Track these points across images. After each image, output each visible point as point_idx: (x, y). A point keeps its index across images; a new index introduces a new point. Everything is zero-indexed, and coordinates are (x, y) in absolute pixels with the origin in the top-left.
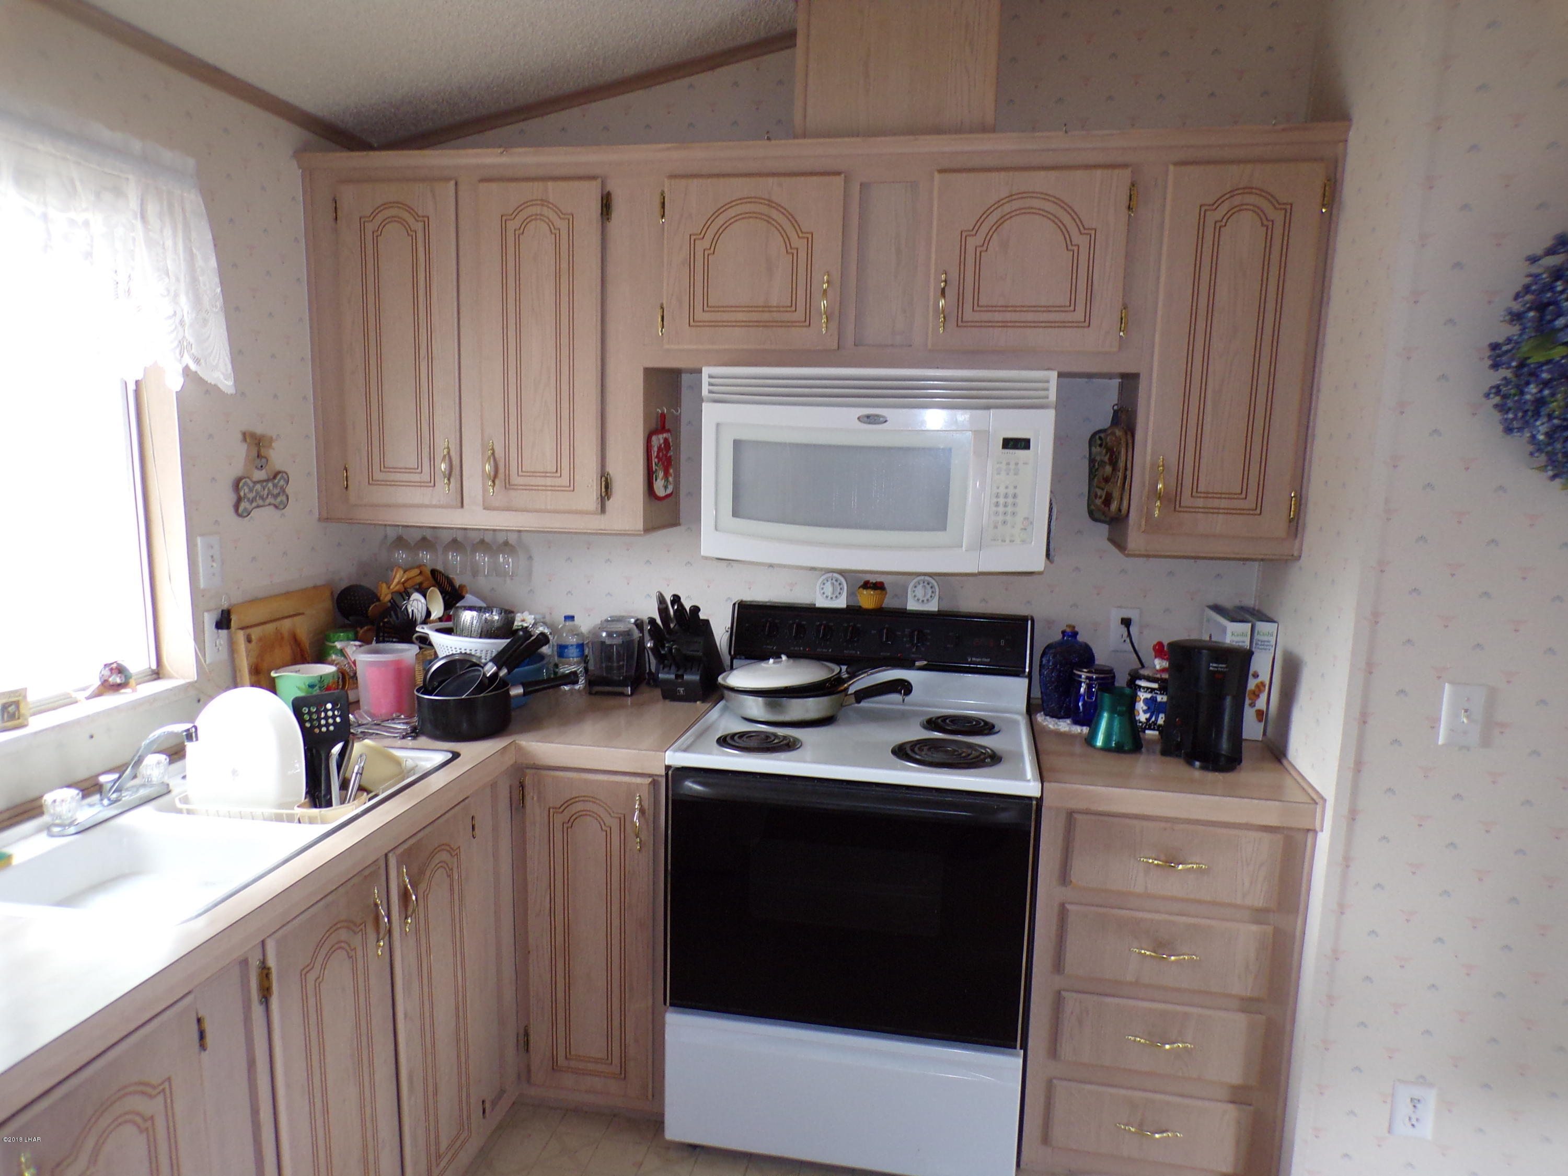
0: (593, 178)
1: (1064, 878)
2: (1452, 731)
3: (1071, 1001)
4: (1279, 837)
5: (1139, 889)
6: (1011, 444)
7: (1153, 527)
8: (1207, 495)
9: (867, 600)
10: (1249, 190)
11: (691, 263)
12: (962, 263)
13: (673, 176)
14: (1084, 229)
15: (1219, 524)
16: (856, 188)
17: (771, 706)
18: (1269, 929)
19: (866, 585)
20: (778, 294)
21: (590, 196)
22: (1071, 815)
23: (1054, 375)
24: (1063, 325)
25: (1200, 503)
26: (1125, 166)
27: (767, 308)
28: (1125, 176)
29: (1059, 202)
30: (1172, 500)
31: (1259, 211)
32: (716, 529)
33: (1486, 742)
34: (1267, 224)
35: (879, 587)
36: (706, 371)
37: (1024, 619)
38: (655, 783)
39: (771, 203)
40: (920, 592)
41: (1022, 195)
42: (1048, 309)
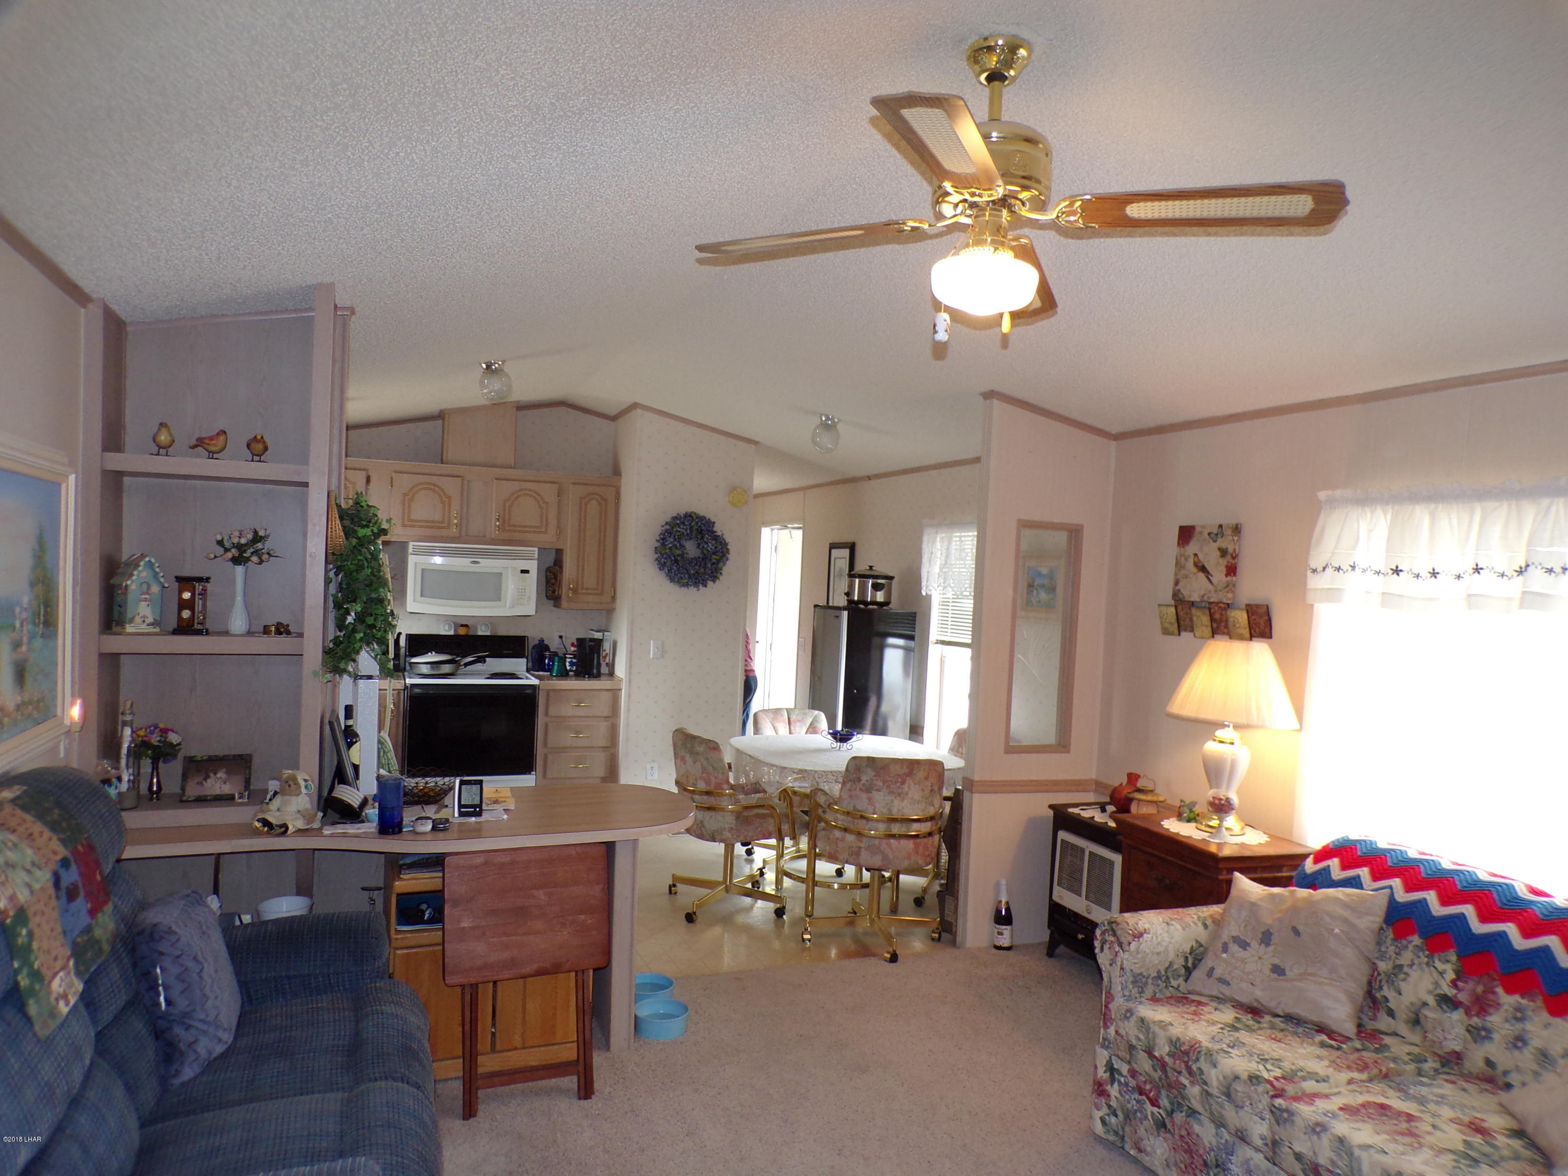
0: (364, 470)
1: (546, 714)
2: (654, 654)
3: (550, 757)
4: (610, 693)
5: (570, 714)
6: (523, 572)
7: (570, 600)
8: (587, 589)
9: (462, 631)
10: (594, 494)
11: (403, 503)
12: (504, 510)
13: (396, 472)
14: (544, 502)
15: (590, 598)
16: (466, 482)
17: (432, 668)
18: (610, 723)
19: (462, 626)
20: (437, 517)
21: (363, 475)
22: (548, 692)
23: (536, 549)
24: (539, 532)
25: (584, 591)
26: (556, 483)
27: (433, 522)
28: (556, 487)
29: (535, 492)
30: (575, 591)
31: (597, 500)
32: (414, 601)
33: (662, 656)
34: (600, 504)
35: (466, 626)
36: (411, 544)
37: (524, 637)
38: (399, 693)
39: (435, 485)
40: (483, 628)
41: (526, 490)
42: (534, 527)
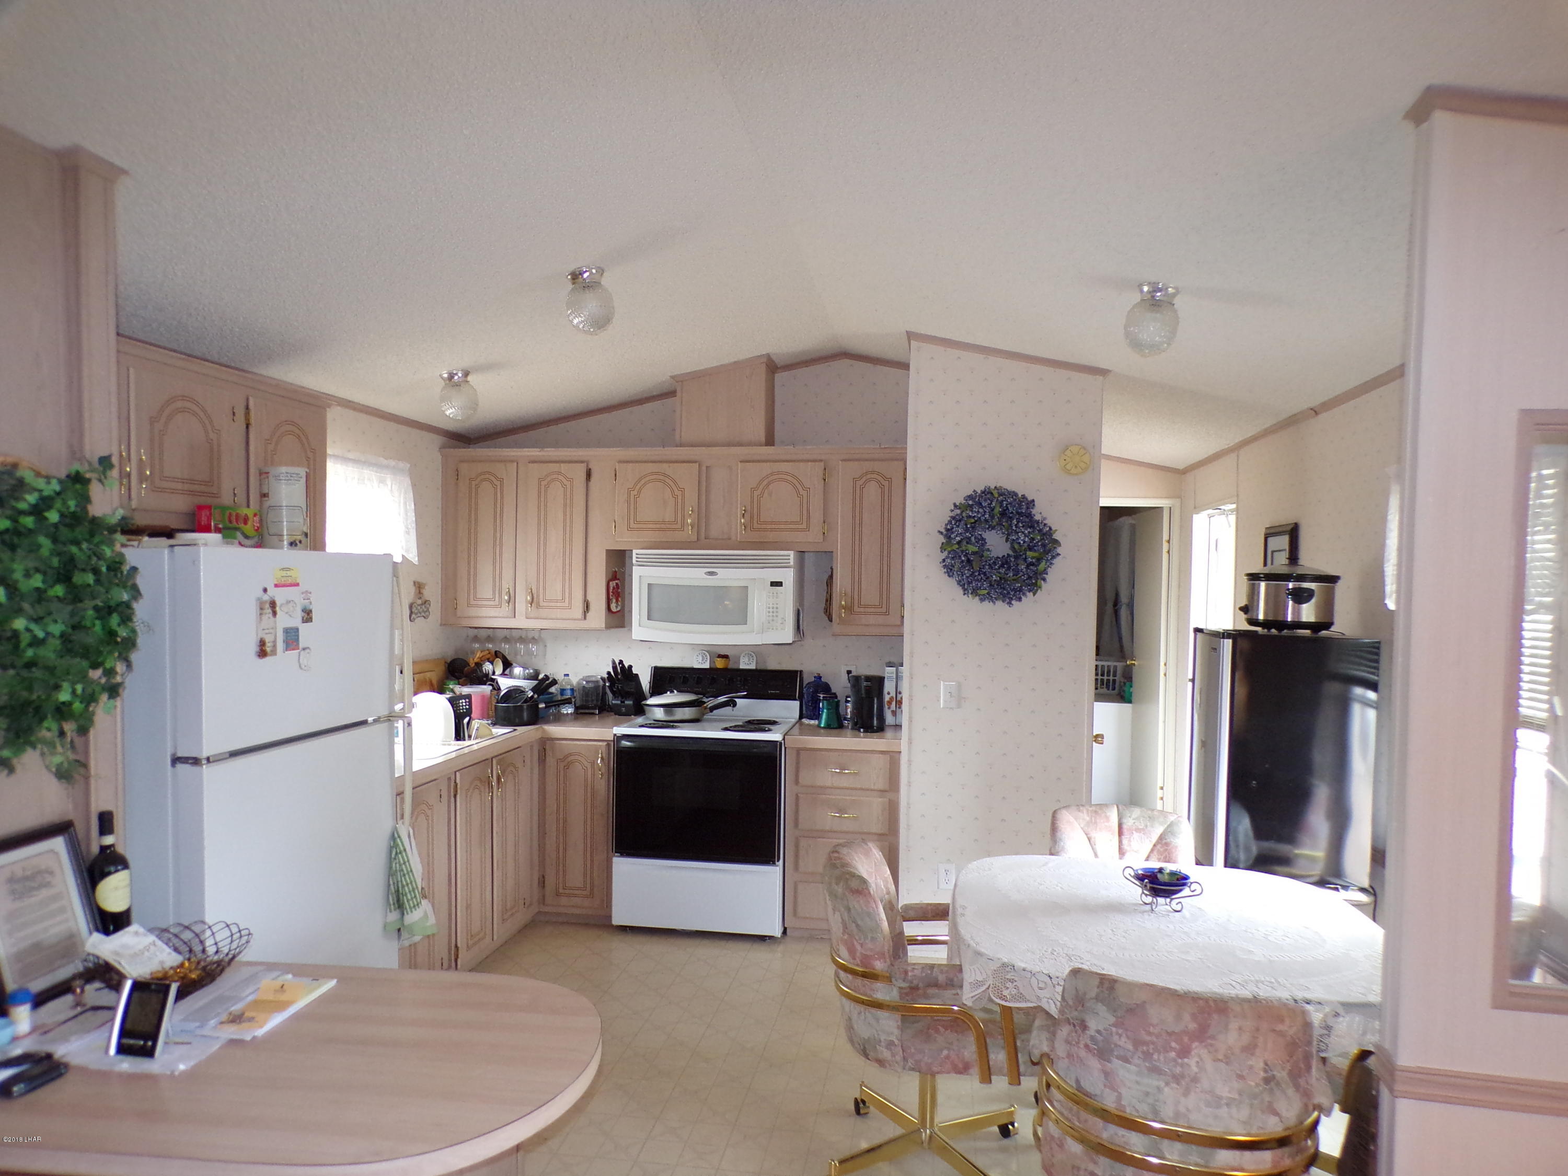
0: (582, 462)
1: (797, 782)
2: (945, 701)
3: (803, 843)
4: (888, 757)
5: (829, 784)
6: (773, 584)
7: (842, 621)
8: (866, 606)
9: (720, 664)
10: (873, 472)
11: (628, 502)
12: (752, 502)
13: (620, 462)
14: (804, 488)
15: (872, 620)
16: (704, 468)
17: (666, 713)
18: (886, 800)
19: (720, 656)
20: (669, 516)
21: (581, 471)
22: (799, 751)
23: (791, 553)
24: (797, 530)
25: (862, 610)
26: (821, 461)
27: (664, 522)
28: (822, 464)
29: (793, 476)
30: (849, 609)
31: (878, 482)
32: (640, 626)
33: (959, 706)
34: (882, 486)
35: (726, 657)
36: (635, 552)
37: (796, 672)
38: (608, 745)
39: (665, 475)
40: (746, 660)
41: (779, 473)
42: (792, 523)
